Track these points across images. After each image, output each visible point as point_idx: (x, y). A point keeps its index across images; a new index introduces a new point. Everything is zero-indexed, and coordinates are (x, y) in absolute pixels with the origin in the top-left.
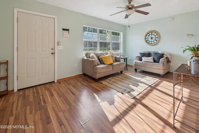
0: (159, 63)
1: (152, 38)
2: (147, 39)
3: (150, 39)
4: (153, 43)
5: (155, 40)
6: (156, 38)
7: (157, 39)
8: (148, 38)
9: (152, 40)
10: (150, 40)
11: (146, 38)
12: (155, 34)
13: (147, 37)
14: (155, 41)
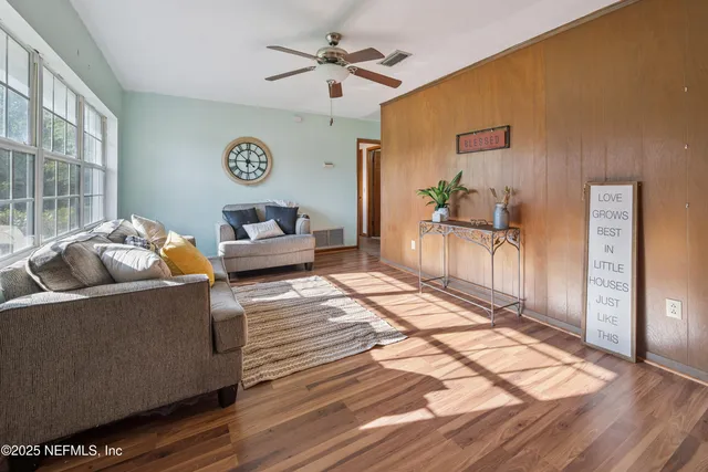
0: (294, 233)
1: (248, 162)
2: (232, 164)
3: (242, 166)
4: (252, 176)
5: (259, 168)
6: (260, 162)
7: (263, 166)
8: (236, 161)
9: (251, 169)
10: (244, 169)
11: (228, 161)
12: (259, 152)
13: (232, 156)
14: (259, 173)
